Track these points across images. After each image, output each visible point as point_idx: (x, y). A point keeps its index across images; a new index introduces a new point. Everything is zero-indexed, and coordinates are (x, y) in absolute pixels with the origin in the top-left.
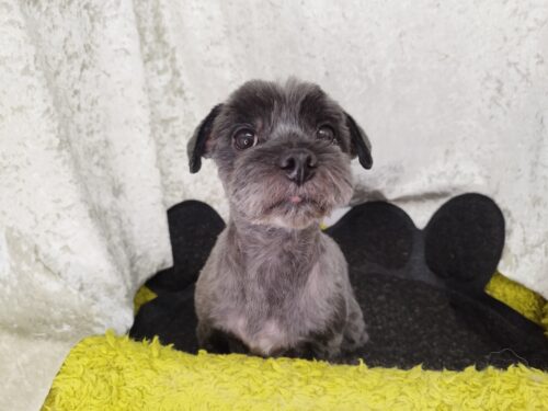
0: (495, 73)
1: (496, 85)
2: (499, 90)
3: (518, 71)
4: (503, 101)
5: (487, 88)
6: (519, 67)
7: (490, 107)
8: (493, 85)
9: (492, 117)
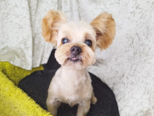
0: (133, 36)
1: (132, 40)
2: (133, 42)
3: (138, 36)
4: (132, 46)
5: (130, 41)
6: (139, 35)
7: (129, 47)
8: (131, 40)
9: (129, 50)
